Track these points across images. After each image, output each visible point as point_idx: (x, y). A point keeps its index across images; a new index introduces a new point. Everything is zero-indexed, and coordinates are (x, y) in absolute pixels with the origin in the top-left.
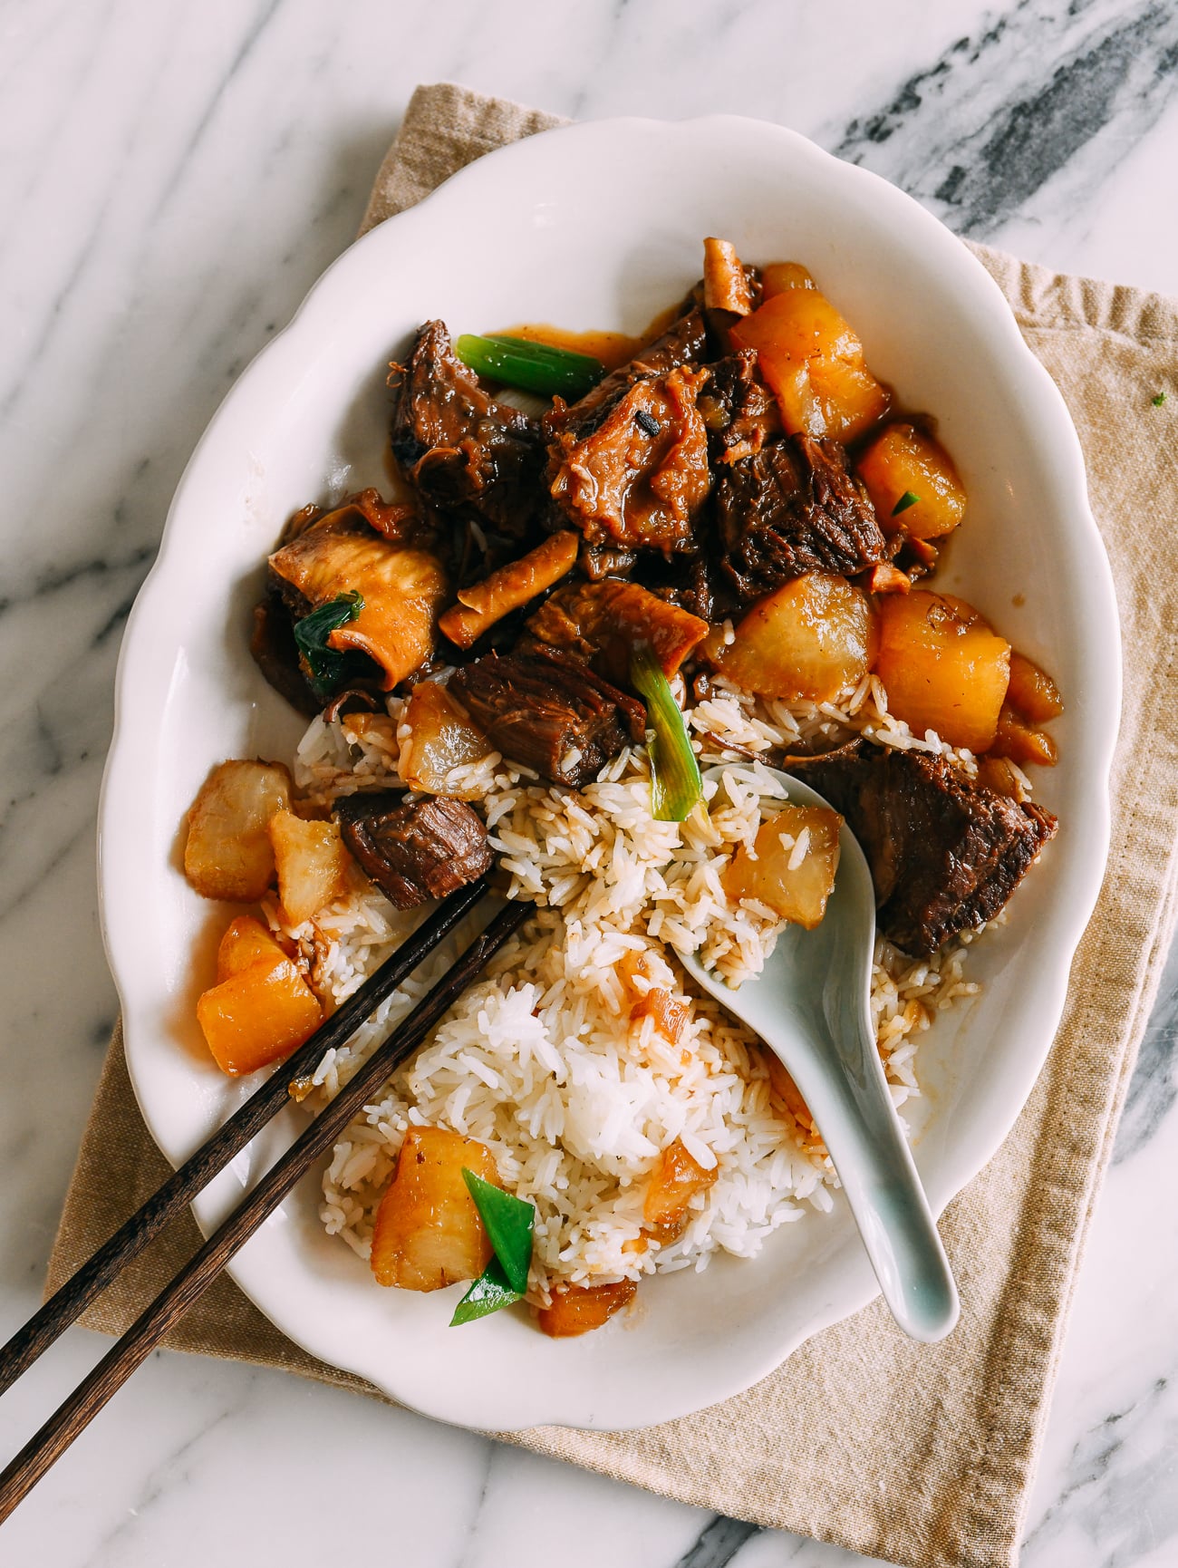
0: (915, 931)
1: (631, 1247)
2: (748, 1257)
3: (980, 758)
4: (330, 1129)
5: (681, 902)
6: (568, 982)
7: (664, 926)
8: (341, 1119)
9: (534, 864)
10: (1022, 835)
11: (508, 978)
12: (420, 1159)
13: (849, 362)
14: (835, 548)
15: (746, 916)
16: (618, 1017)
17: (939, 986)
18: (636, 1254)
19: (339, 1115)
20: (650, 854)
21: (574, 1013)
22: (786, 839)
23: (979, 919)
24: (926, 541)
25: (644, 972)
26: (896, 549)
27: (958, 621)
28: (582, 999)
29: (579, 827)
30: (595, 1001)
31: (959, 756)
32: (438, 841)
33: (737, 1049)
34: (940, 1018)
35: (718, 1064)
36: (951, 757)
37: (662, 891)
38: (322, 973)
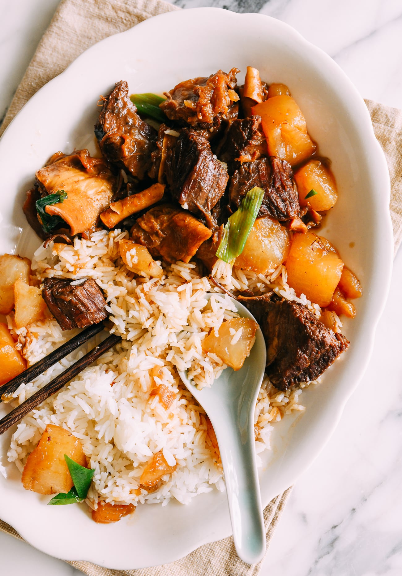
0: (281, 379)
1: (134, 492)
2: (185, 504)
3: (323, 309)
4: (16, 417)
5: (182, 349)
6: (128, 374)
7: (173, 358)
8: (21, 414)
9: (123, 321)
10: (333, 347)
11: (105, 366)
12: (49, 440)
13: (299, 129)
14: (277, 208)
15: (209, 360)
16: (146, 393)
17: (288, 403)
18: (135, 495)
19: (20, 412)
20: (172, 326)
21: (128, 388)
22: (232, 331)
23: (308, 379)
24: (317, 212)
25: (160, 376)
26: (304, 213)
27: (325, 249)
28: (132, 382)
29: (143, 308)
30: (137, 384)
31: (313, 307)
32: (83, 304)
33: (196, 415)
34: (285, 417)
35: (185, 421)
36: (310, 307)
37: (175, 342)
38: (27, 351)
